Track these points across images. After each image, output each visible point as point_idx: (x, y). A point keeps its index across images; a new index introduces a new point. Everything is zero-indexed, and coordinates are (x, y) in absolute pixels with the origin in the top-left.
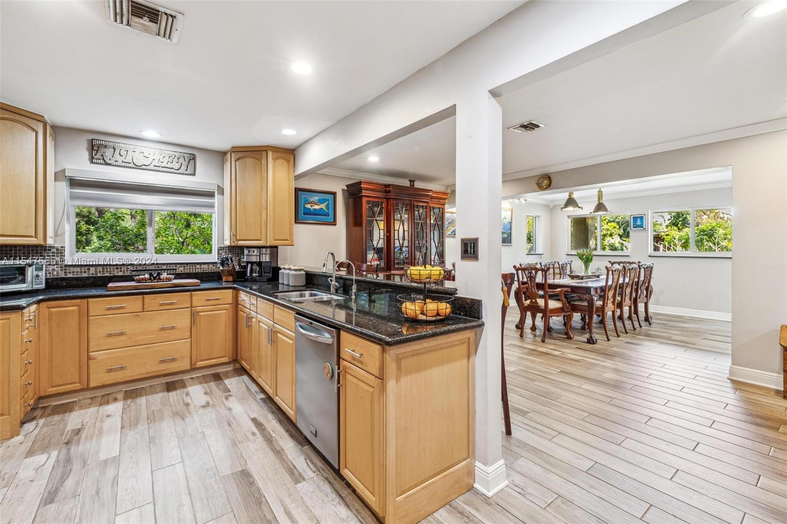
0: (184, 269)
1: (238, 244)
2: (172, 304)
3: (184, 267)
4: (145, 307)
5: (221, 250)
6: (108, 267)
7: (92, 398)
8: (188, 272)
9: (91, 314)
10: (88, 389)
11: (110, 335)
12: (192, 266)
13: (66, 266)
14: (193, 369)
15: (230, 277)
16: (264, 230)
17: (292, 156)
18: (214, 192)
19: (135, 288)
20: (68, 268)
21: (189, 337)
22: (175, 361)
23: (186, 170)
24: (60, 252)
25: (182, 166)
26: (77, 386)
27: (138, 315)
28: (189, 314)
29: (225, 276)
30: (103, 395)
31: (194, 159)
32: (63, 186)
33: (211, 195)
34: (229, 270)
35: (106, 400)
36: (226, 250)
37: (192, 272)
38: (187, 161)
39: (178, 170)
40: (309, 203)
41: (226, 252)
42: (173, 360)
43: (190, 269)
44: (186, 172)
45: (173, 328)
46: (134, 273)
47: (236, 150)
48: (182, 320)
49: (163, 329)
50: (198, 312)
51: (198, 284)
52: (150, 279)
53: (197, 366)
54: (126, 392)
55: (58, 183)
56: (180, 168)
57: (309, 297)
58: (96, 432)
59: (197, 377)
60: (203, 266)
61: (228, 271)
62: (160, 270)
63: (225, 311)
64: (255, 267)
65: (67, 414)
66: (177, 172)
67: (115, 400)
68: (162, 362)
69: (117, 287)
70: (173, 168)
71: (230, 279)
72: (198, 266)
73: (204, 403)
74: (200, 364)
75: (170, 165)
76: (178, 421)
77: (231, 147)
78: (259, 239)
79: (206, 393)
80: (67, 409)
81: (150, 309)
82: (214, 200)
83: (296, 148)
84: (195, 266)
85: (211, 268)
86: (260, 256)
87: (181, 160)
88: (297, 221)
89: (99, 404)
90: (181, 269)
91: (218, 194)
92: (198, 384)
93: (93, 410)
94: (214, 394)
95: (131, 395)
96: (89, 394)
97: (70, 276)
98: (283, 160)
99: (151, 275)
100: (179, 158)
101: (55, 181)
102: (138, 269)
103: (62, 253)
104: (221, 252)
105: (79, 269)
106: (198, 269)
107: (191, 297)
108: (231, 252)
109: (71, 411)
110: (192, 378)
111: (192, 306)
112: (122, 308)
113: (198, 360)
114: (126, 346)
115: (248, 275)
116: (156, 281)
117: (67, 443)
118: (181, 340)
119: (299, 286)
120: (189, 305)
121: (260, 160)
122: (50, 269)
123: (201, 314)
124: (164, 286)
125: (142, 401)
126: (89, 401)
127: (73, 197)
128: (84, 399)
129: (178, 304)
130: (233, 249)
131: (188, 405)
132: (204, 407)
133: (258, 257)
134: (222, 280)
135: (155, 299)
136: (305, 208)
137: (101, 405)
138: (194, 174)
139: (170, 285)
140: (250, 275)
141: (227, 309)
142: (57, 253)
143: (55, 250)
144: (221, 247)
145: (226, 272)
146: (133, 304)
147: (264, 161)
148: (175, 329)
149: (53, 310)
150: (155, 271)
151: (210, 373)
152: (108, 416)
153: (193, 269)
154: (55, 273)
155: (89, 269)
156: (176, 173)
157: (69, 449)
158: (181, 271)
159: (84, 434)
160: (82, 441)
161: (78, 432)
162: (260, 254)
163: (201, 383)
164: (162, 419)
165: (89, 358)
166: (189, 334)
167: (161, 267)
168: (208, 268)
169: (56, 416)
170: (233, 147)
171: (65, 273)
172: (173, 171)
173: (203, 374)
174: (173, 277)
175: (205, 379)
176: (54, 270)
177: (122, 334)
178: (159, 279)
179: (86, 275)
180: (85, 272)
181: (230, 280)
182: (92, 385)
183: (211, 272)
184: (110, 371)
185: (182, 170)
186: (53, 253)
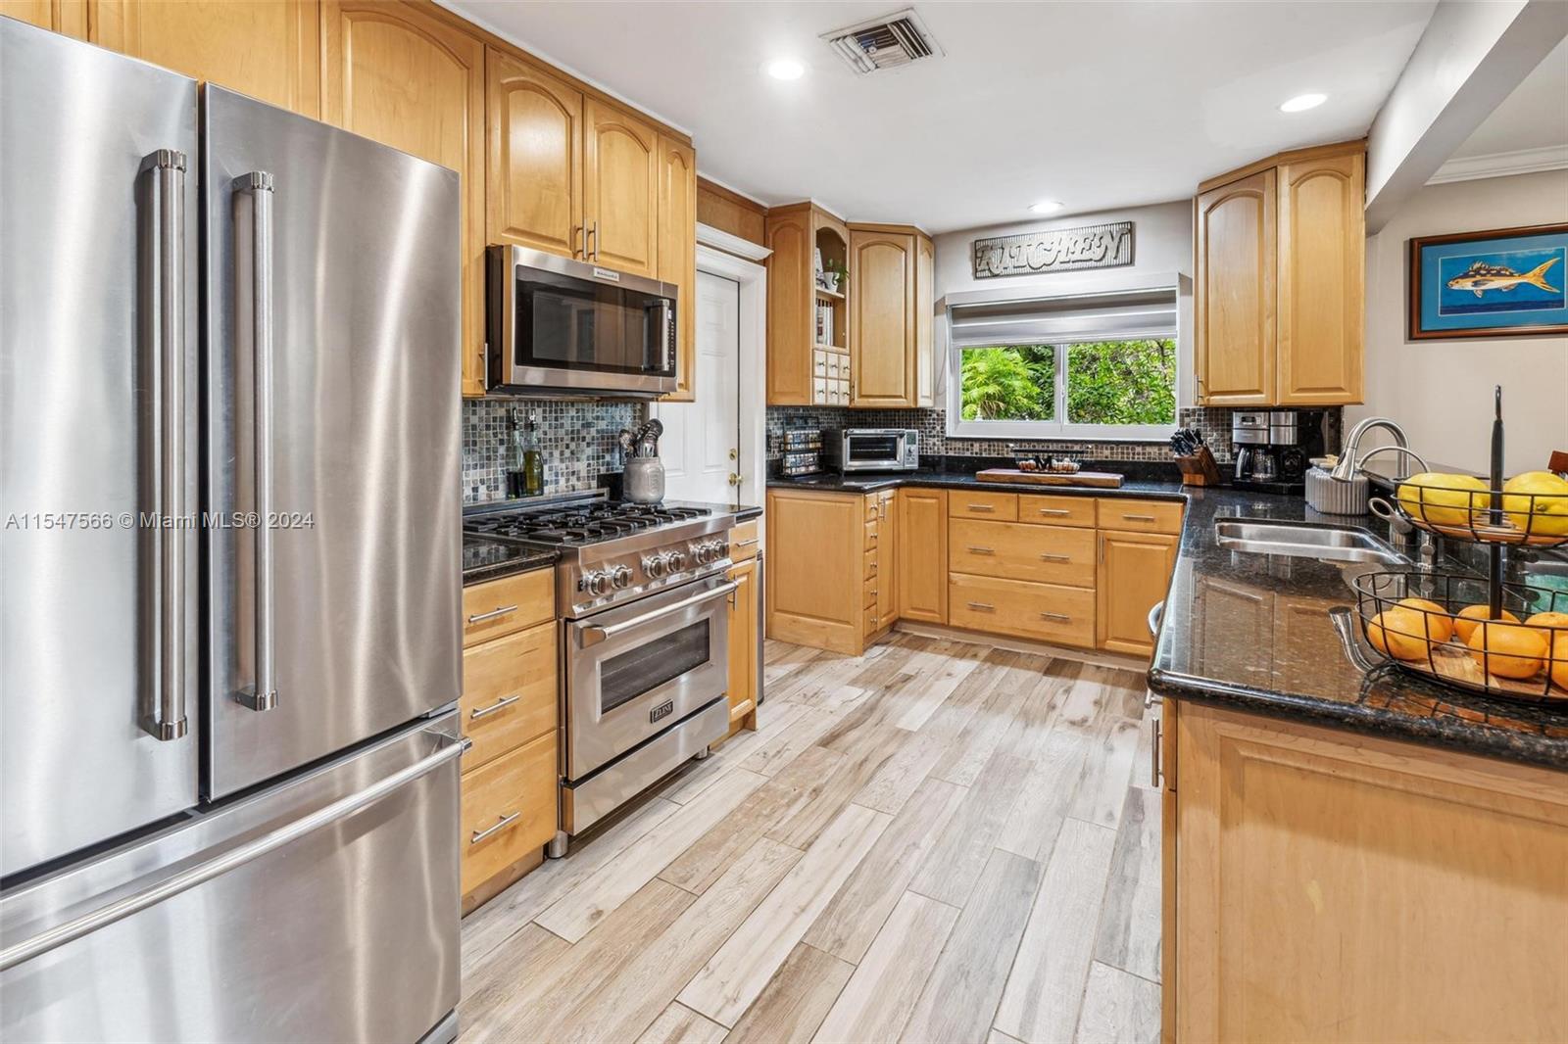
0: (1112, 454)
1: (1211, 403)
2: (1063, 516)
3: (1112, 449)
4: (1021, 515)
5: (1188, 416)
6: (996, 444)
7: (954, 643)
8: (1119, 459)
9: (951, 514)
10: (946, 626)
11: (974, 551)
12: (1128, 448)
13: (947, 438)
14: (1099, 650)
15: (1198, 476)
16: (1267, 366)
17: (1357, 161)
18: (1175, 291)
19: (1013, 480)
20: (949, 442)
21: (1092, 585)
22: (1066, 623)
23: (1116, 258)
24: (941, 417)
25: (1108, 251)
26: (936, 618)
27: (1009, 527)
28: (1093, 540)
29: (1189, 473)
30: (967, 644)
31: (1131, 231)
32: (945, 320)
33: (1167, 298)
34: (1194, 460)
35: (963, 652)
36: (1200, 415)
37: (1126, 460)
38: (1117, 240)
39: (1101, 260)
40: (1466, 276)
41: (1199, 421)
42: (1065, 621)
43: (1123, 453)
44: (1115, 262)
45: (1064, 561)
46: (1021, 455)
47: (1208, 187)
48: (1082, 552)
49: (1047, 559)
50: (1109, 540)
51: (1115, 485)
52: (1037, 467)
53: (1107, 647)
54: (996, 649)
55: (938, 317)
56: (1104, 256)
57: (1341, 546)
58: (921, 690)
59: (1109, 669)
60: (1148, 449)
61: (1192, 462)
62: (1051, 452)
63: (1165, 548)
64: (1260, 457)
65: (916, 652)
66: (1099, 264)
67: (975, 656)
68: (1047, 618)
69: (987, 475)
70: (1091, 260)
71: (1200, 480)
72: (1139, 449)
73: (1078, 717)
74: (1111, 644)
75: (1087, 255)
76: (1019, 725)
77: (1197, 184)
78: (1256, 388)
79: (1096, 703)
80: (920, 644)
81: (1028, 520)
82: (1175, 309)
83: (1369, 132)
84: (1133, 449)
85: (1166, 454)
86: (1269, 430)
87: (1107, 240)
88: (1415, 335)
89: (952, 654)
90: (1107, 452)
91: (1182, 294)
92: (1098, 681)
93: (942, 658)
94: (1108, 710)
95: (998, 658)
96: (953, 636)
97: (951, 453)
98: (1328, 178)
99: (1037, 459)
100: (1101, 238)
101: (935, 315)
102: (1037, 448)
103: (942, 419)
104: (1187, 420)
105: (959, 445)
106: (1139, 454)
107: (1096, 507)
108: (1211, 420)
109: (922, 650)
110: (1098, 667)
111: (1097, 527)
112: (988, 510)
113: (1110, 636)
114: (994, 574)
115: (1239, 475)
116: (1046, 471)
117: (888, 688)
118: (1077, 586)
119: (1340, 515)
120: (1091, 523)
121: (1259, 197)
122: (931, 442)
123: (1115, 544)
124: (1054, 482)
125: (1002, 672)
126: (947, 645)
127: (957, 335)
128: (946, 640)
129: (1071, 518)
130: (1217, 415)
131: (1053, 707)
132: (1073, 723)
133: (1266, 432)
134: (1181, 481)
135: (1036, 502)
136: (1447, 292)
137: (954, 656)
138: (1131, 262)
139: (1064, 481)
140: (1243, 476)
141: (1170, 545)
142: (938, 420)
143: (935, 416)
144: (1187, 410)
145: (1187, 464)
146: (1002, 505)
147: (1268, 197)
148: (1067, 563)
149: (912, 500)
150: (1043, 453)
151: (1136, 670)
152: (949, 675)
153: (1128, 454)
154: (936, 448)
155: (972, 445)
156: (1096, 268)
157: (884, 695)
158: (1107, 457)
159: (910, 685)
160: (901, 693)
161: (907, 679)
162: (1270, 426)
163: (1105, 682)
164: (1001, 711)
165: (949, 581)
166: (1092, 579)
167: (1072, 447)
168: (1160, 454)
169: (906, 649)
170: (1201, 184)
171: (946, 449)
172: (1093, 264)
173: (1122, 667)
174: (1076, 466)
175: (1117, 678)
176: (934, 444)
177: (989, 553)
178: (1051, 467)
179: (968, 454)
180: (968, 450)
181: (1198, 483)
182: (953, 622)
183: (1165, 463)
184: (974, 608)
185: (1109, 259)
186: (934, 419)
